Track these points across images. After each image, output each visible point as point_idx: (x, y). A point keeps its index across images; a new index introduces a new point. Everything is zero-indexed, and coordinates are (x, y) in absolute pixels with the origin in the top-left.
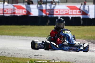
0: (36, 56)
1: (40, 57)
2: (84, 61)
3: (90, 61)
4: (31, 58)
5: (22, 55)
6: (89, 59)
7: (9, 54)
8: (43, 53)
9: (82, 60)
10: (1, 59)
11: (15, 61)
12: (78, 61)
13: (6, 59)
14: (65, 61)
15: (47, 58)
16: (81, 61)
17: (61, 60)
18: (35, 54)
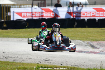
0: (47, 60)
1: (50, 62)
2: (92, 65)
3: (98, 65)
4: (40, 63)
5: (33, 60)
6: (98, 63)
7: (21, 59)
8: (55, 58)
9: (91, 64)
10: (10, 65)
11: (23, 66)
12: (86, 65)
13: (14, 65)
14: (73, 66)
15: (57, 63)
16: (89, 65)
17: (70, 64)
18: (46, 59)
